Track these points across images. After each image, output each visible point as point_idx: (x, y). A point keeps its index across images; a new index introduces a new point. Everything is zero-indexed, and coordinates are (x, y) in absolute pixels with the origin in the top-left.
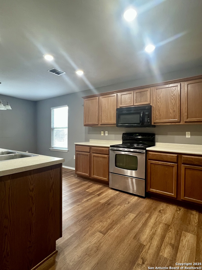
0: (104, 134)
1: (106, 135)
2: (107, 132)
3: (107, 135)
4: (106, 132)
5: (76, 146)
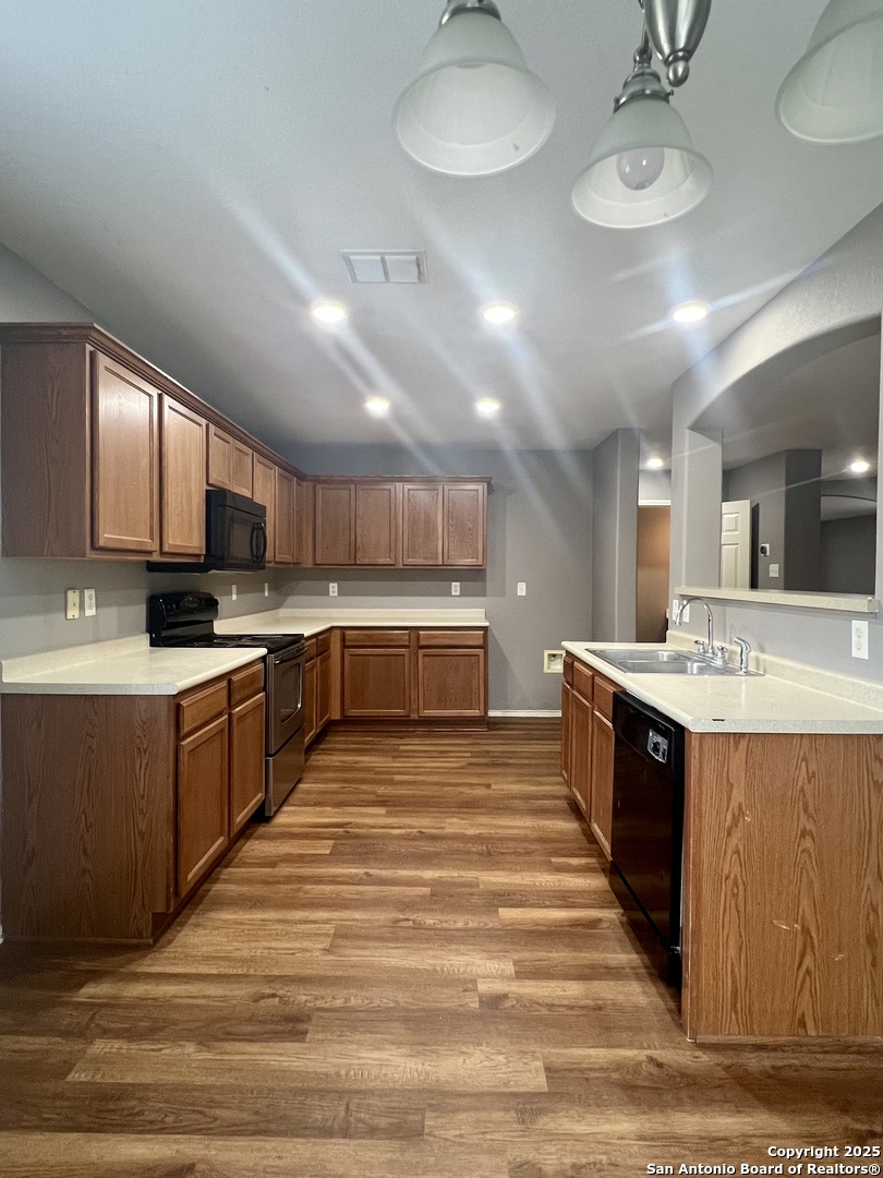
1: (87, 612)
2: (94, 593)
4: (87, 593)
5: (184, 703)
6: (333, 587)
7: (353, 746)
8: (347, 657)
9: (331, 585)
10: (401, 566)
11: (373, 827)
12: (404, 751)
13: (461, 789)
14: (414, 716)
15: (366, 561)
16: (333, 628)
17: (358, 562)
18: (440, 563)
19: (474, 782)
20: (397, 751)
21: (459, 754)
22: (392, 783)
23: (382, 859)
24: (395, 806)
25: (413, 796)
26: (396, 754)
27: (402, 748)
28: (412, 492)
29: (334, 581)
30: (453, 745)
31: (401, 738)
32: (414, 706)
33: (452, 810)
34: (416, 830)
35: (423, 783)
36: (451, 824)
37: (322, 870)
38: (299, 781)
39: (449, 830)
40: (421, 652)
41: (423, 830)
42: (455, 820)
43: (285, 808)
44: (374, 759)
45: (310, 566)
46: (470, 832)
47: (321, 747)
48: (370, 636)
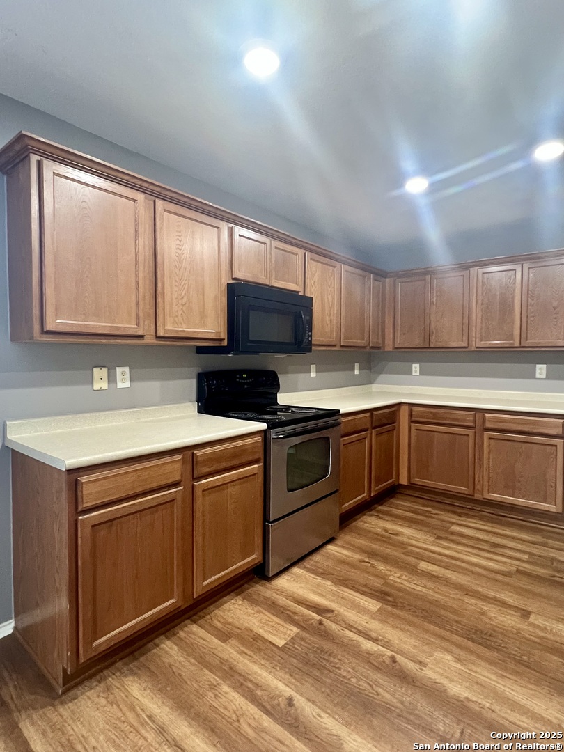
0: (112, 379)
1: (120, 385)
2: (127, 369)
3: (127, 384)
4: (119, 370)
5: (84, 479)
6: (416, 368)
7: (407, 514)
8: (413, 431)
9: (414, 365)
10: (473, 349)
11: (350, 627)
12: (453, 533)
13: (486, 607)
14: (478, 496)
15: (439, 344)
16: (400, 404)
17: (432, 346)
18: (517, 344)
19: (510, 601)
20: (446, 530)
21: (512, 553)
22: (413, 570)
23: (323, 683)
24: (394, 605)
25: (422, 597)
26: (443, 534)
27: (455, 528)
28: (486, 275)
29: (416, 362)
30: (513, 538)
31: (460, 515)
32: (478, 487)
33: (455, 638)
34: (389, 653)
35: (447, 582)
36: (437, 662)
37: (256, 668)
38: (331, 541)
39: (429, 673)
40: (486, 434)
41: (398, 657)
42: (449, 657)
43: (295, 570)
44: (417, 534)
45: (391, 349)
46: (456, 689)
47: (381, 508)
48: (435, 414)
